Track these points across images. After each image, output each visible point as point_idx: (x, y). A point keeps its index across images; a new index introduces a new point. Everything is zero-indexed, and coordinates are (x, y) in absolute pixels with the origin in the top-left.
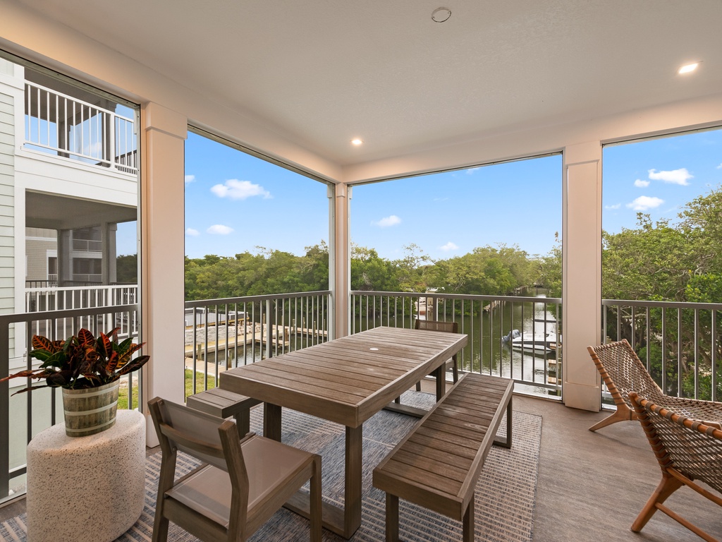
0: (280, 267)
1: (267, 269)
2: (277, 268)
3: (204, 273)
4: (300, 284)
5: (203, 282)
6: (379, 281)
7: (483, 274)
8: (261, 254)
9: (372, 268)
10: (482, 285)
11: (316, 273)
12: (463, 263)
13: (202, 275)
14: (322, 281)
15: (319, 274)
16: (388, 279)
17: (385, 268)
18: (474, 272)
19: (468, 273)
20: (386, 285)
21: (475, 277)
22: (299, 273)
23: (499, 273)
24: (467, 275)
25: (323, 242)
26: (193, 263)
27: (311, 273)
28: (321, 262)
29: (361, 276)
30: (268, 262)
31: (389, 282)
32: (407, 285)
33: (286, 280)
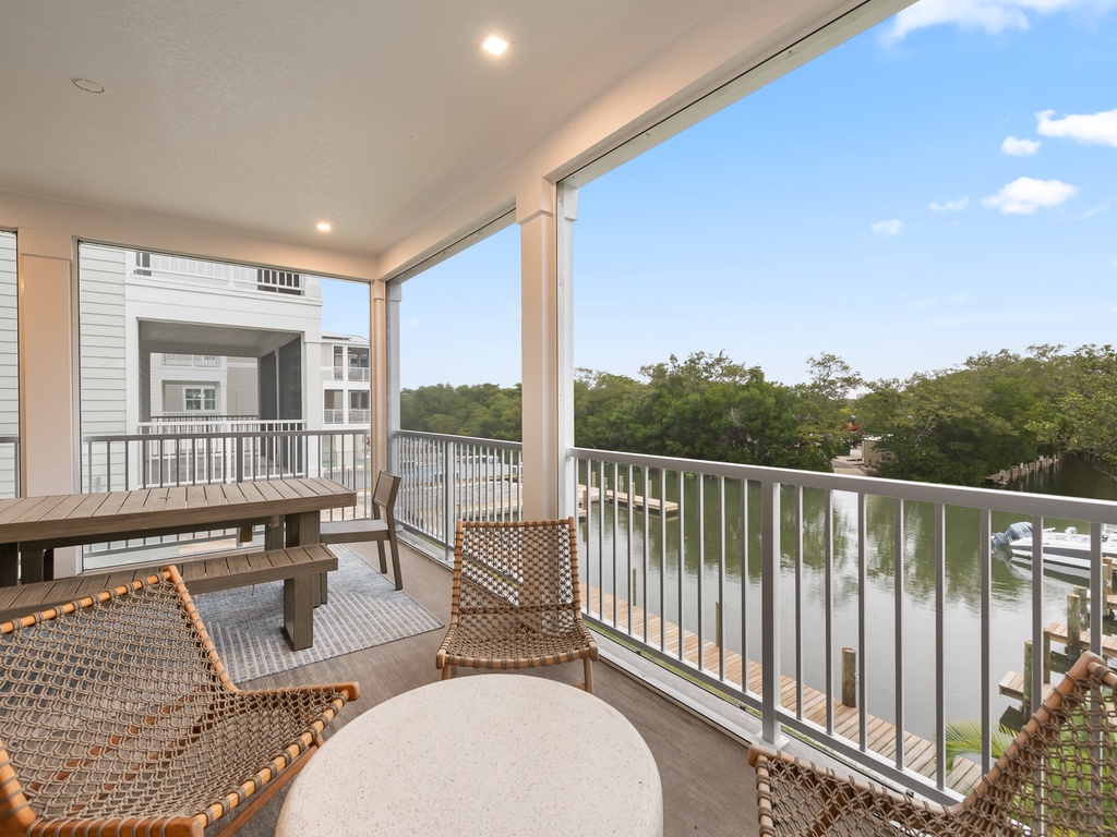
0: (609, 399)
1: (591, 403)
2: (605, 400)
3: (510, 408)
4: (632, 425)
5: (509, 421)
6: (758, 422)
7: (979, 409)
8: (585, 380)
9: (750, 400)
10: (976, 430)
11: (656, 407)
12: (934, 388)
13: (508, 412)
14: (664, 420)
15: (661, 409)
16: (777, 418)
17: (771, 401)
18: (956, 406)
19: (943, 408)
20: (771, 429)
21: (960, 415)
22: (632, 409)
23: (1024, 409)
24: (940, 412)
25: (673, 358)
26: (500, 395)
27: (649, 408)
28: (664, 391)
29: (728, 413)
30: (593, 392)
31: (777, 424)
32: (812, 428)
33: (612, 419)
